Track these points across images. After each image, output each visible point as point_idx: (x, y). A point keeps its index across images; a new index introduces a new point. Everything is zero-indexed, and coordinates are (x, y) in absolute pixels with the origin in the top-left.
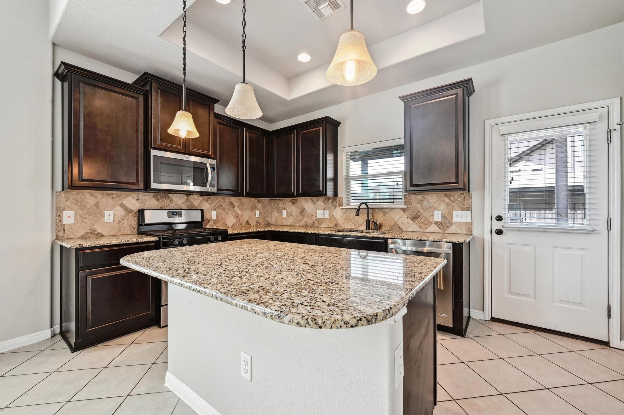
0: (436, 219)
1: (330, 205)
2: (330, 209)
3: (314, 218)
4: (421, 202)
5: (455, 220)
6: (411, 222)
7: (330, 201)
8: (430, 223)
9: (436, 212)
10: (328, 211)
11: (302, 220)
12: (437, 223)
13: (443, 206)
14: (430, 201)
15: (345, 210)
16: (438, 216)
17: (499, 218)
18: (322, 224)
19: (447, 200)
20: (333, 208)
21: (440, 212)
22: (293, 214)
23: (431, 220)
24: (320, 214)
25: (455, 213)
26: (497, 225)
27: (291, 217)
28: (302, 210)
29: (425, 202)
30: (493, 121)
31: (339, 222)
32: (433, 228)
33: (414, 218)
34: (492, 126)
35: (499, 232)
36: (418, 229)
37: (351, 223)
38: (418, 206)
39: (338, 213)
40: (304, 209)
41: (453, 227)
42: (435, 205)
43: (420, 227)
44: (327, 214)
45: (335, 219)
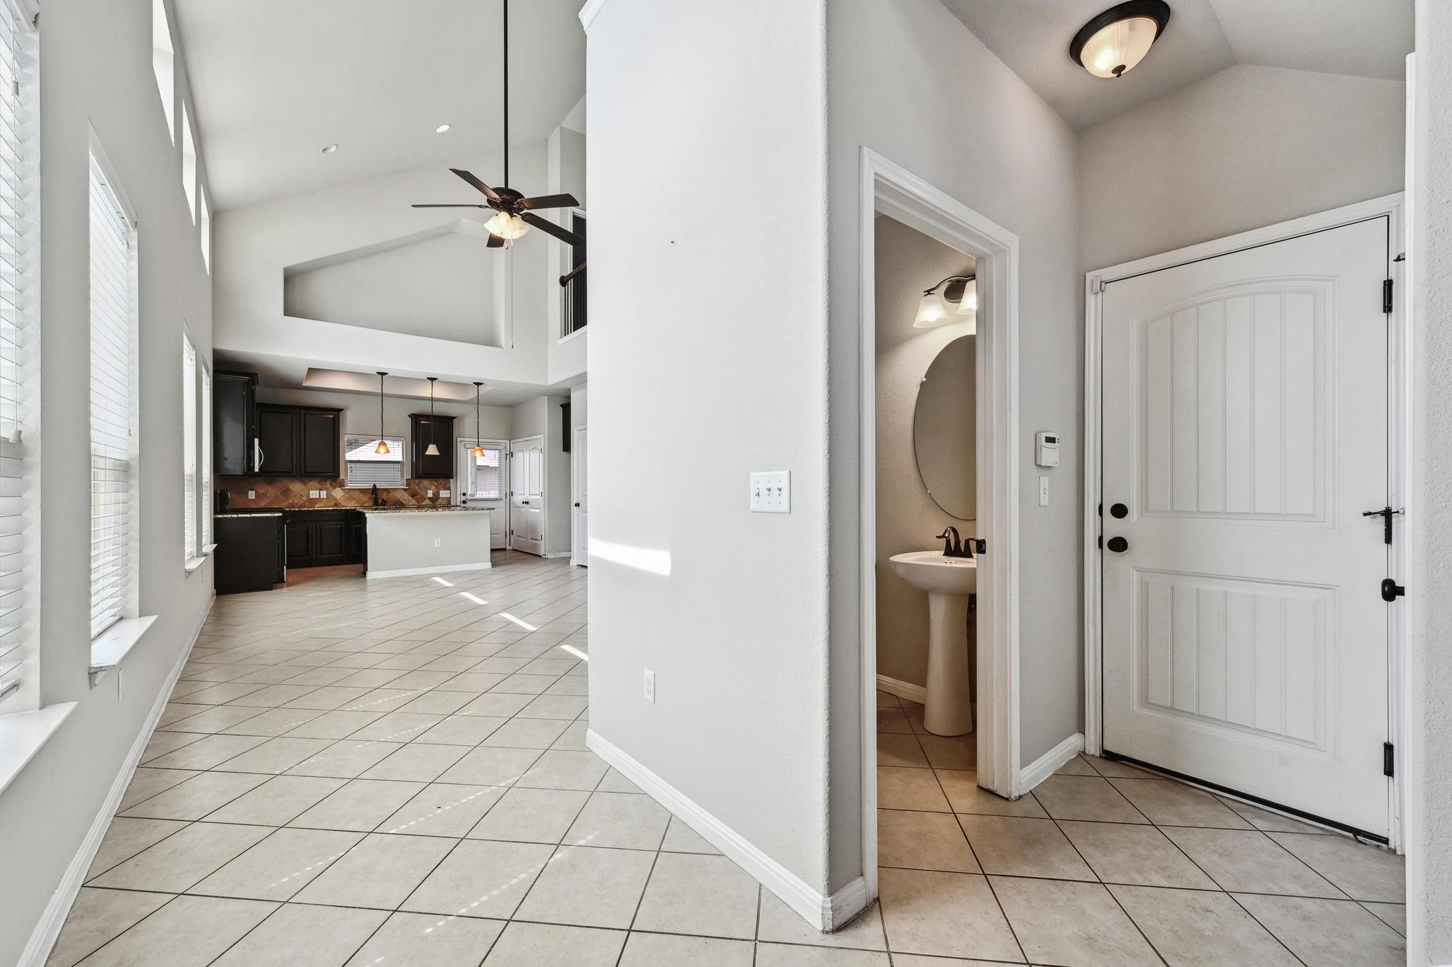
0: (429, 496)
1: (329, 486)
2: (327, 489)
3: (305, 498)
4: (418, 485)
5: (441, 496)
6: (411, 498)
7: (328, 483)
8: (425, 499)
9: (429, 491)
10: (325, 492)
11: (285, 501)
12: (429, 498)
13: (433, 487)
14: (425, 484)
15: (346, 491)
16: (430, 494)
17: (464, 494)
18: (316, 504)
19: (436, 483)
20: (331, 488)
21: (431, 491)
22: (268, 495)
23: (425, 496)
24: (314, 494)
25: (441, 491)
26: (463, 498)
27: (266, 499)
28: (286, 490)
29: (421, 485)
30: (461, 439)
31: (340, 501)
32: (427, 502)
33: (413, 496)
34: (461, 442)
35: (464, 502)
36: (417, 503)
37: (353, 502)
38: (416, 487)
39: (338, 493)
40: (289, 489)
41: (440, 500)
42: (429, 487)
43: (418, 502)
44: (324, 494)
45: (335, 499)
